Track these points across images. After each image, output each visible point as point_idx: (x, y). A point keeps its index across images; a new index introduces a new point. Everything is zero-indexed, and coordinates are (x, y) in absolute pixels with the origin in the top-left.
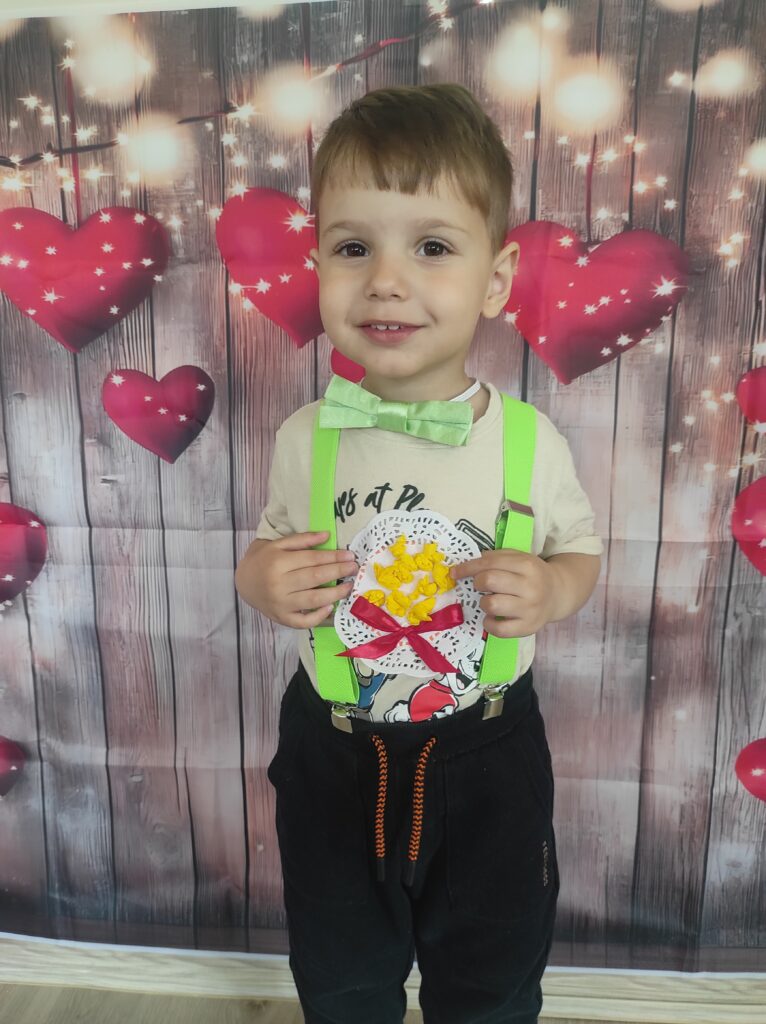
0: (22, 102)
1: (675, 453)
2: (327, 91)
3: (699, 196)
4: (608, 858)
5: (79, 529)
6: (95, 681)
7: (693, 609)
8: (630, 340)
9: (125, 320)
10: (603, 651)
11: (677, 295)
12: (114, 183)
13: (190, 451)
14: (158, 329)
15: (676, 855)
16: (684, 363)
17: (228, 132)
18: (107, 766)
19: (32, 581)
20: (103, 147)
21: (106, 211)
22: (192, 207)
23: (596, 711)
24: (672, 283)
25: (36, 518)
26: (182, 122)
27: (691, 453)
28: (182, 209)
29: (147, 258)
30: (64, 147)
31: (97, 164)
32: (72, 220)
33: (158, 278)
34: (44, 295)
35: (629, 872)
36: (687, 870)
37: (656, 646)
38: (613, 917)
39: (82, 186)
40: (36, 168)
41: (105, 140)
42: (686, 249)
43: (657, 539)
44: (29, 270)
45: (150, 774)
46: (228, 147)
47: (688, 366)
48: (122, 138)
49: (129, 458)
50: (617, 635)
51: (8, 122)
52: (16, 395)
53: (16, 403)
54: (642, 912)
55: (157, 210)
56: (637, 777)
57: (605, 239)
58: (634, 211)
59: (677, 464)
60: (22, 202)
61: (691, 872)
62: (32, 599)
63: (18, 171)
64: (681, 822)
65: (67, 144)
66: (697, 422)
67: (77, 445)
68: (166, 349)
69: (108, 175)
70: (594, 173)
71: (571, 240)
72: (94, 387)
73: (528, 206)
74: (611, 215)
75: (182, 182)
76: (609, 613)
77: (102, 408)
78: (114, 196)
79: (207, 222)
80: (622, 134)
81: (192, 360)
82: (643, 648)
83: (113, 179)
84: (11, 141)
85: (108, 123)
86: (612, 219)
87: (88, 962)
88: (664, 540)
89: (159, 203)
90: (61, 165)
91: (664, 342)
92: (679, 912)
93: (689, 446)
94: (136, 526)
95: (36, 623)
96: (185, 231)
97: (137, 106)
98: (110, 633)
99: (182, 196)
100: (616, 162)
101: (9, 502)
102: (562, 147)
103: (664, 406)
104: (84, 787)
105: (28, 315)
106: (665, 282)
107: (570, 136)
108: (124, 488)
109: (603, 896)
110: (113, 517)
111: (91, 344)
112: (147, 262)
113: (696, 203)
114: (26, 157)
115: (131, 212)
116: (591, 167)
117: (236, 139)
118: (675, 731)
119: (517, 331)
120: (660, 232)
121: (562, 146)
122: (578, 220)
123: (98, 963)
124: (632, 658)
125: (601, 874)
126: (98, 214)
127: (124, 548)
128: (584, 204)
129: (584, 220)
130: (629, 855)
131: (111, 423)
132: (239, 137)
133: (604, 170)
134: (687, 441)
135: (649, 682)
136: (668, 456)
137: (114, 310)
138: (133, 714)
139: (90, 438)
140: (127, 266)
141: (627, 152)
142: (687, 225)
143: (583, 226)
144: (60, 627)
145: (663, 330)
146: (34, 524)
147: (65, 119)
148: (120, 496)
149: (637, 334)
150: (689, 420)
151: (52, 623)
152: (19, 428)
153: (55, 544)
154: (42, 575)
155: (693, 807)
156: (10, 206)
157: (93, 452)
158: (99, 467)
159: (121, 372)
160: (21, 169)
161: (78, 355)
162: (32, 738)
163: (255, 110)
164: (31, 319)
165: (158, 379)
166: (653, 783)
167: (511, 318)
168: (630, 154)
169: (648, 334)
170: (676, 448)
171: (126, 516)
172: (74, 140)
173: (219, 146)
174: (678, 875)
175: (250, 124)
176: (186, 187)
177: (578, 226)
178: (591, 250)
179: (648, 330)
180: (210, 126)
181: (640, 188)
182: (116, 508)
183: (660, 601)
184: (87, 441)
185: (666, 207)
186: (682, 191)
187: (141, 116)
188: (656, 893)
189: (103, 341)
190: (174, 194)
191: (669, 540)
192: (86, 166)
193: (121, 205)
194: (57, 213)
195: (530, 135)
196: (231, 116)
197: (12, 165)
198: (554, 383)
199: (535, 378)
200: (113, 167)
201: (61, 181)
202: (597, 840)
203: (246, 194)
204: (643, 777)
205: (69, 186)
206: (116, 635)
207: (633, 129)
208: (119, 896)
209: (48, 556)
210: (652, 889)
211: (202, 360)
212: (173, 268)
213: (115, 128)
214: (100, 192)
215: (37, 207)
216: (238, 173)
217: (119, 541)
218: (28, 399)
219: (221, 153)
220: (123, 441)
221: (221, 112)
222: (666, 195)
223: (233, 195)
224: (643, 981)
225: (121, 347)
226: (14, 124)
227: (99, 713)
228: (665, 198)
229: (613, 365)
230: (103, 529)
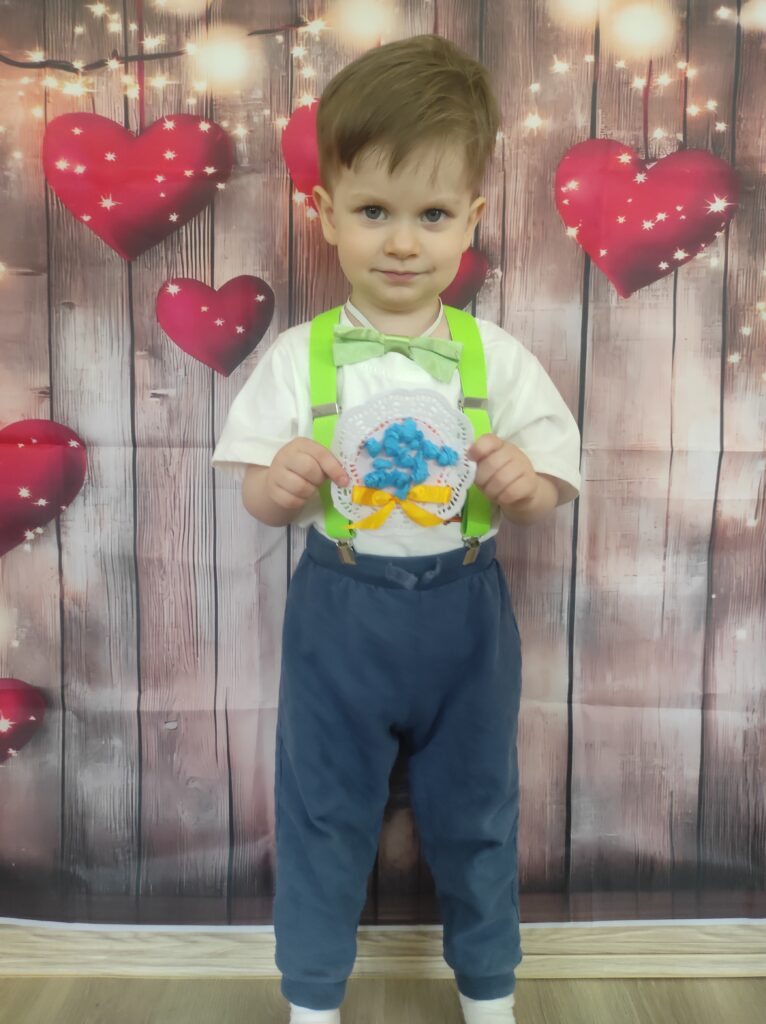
0: (89, 9)
1: (733, 364)
2: (397, 10)
3: (747, 120)
4: (671, 794)
5: (122, 449)
6: (130, 615)
7: (752, 523)
8: (686, 255)
9: (184, 227)
10: (664, 568)
11: (729, 213)
12: (180, 91)
13: (246, 365)
14: (219, 237)
15: (741, 788)
16: (738, 276)
17: (298, 45)
18: (139, 712)
19: (67, 506)
20: (171, 56)
21: (170, 118)
22: (259, 116)
23: (657, 633)
24: (724, 200)
25: (75, 437)
26: (251, 34)
27: (749, 362)
28: (249, 117)
29: (210, 166)
30: (130, 54)
31: (163, 72)
32: (134, 126)
33: (221, 186)
34: (101, 200)
35: (693, 809)
36: (752, 804)
37: (716, 563)
38: (679, 857)
39: (146, 93)
40: (100, 74)
41: (173, 49)
42: (737, 168)
43: (719, 450)
44: (86, 173)
45: (186, 719)
46: (298, 59)
47: (742, 280)
48: (190, 48)
49: (181, 372)
50: (677, 552)
51: (73, 28)
52: (64, 304)
53: (64, 313)
54: (708, 852)
55: (224, 118)
56: (699, 703)
57: (662, 157)
58: (688, 132)
59: (735, 373)
60: (83, 107)
61: (756, 805)
62: (66, 527)
63: (80, 76)
64: (744, 751)
65: (133, 52)
66: (755, 332)
67: (127, 358)
68: (226, 258)
69: (174, 82)
70: (650, 95)
71: (630, 158)
72: (147, 297)
73: (589, 124)
74: (666, 135)
75: (250, 92)
76: (670, 529)
77: (155, 319)
78: (180, 103)
79: (274, 132)
80: (675, 60)
81: (252, 270)
82: (705, 564)
83: (179, 86)
84: (75, 46)
85: (177, 33)
86: (668, 139)
87: (105, 945)
88: (725, 450)
89: (226, 111)
90: (126, 72)
91: (718, 256)
92: (746, 851)
93: (747, 356)
94: (184, 444)
95: (68, 553)
96: (250, 140)
97: (207, 18)
98: (150, 561)
99: (248, 105)
100: (670, 85)
101: (48, 418)
102: (621, 71)
103: (720, 318)
104: (111, 738)
105: (82, 221)
106: (717, 199)
107: (627, 61)
108: (174, 403)
109: (667, 837)
110: (161, 434)
111: (147, 252)
112: (210, 170)
113: (745, 125)
114: (89, 63)
115: (197, 119)
116: (647, 89)
117: (306, 52)
118: (735, 652)
119: (578, 245)
120: (712, 152)
121: (620, 69)
122: (636, 139)
123: (118, 946)
124: (692, 576)
125: (665, 813)
126: (162, 121)
127: (170, 469)
128: (642, 125)
129: (642, 139)
130: (694, 790)
131: (163, 334)
132: (309, 50)
133: (659, 93)
134: (745, 350)
135: (709, 600)
136: (727, 367)
137: (174, 218)
138: (170, 652)
139: (141, 350)
140: (188, 173)
141: (681, 76)
142: (737, 145)
143: (641, 144)
144: (94, 556)
145: (717, 245)
146: (74, 444)
147: (133, 27)
148: (170, 412)
149: (693, 249)
150: (746, 331)
151: (86, 551)
152: (65, 339)
153: (96, 464)
154: (79, 499)
155: (756, 734)
156: (70, 111)
157: (143, 365)
158: (149, 381)
159: (176, 281)
160: (83, 74)
161: (133, 263)
162: (56, 684)
163: (327, 25)
164: (85, 227)
165: (216, 288)
166: (715, 709)
167: (572, 232)
168: (683, 79)
169: (703, 249)
170: (734, 358)
171: (176, 434)
172: (141, 47)
173: (289, 58)
174: (743, 807)
175: (321, 38)
176: (254, 96)
177: (637, 143)
178: (649, 167)
179: (703, 245)
180: (280, 38)
181: (693, 110)
182: (165, 424)
183: (720, 515)
184: (138, 353)
185: (717, 128)
186: (732, 115)
187: (211, 28)
188: (721, 830)
189: (161, 248)
190: (240, 103)
191: (731, 450)
192: (152, 74)
193: (186, 112)
194: (120, 119)
195: (590, 58)
196: (301, 30)
197: (76, 71)
198: (614, 296)
199: (596, 291)
200: (180, 75)
201: (126, 88)
202: (660, 773)
203: (313, 104)
204: (706, 702)
205: (133, 93)
206: (156, 563)
207: (685, 54)
208: (144, 863)
209: (86, 478)
210: (717, 826)
211: (263, 270)
212: (236, 176)
213: (184, 38)
214: (165, 100)
215: (98, 113)
216: (307, 84)
217: (165, 461)
218: (77, 308)
219: (290, 64)
220: (175, 353)
221: (291, 26)
222: (716, 118)
223: (301, 106)
224: (711, 931)
225: (179, 256)
226: (79, 30)
227: (133, 652)
228: (716, 120)
229: (670, 279)
230: (148, 450)
